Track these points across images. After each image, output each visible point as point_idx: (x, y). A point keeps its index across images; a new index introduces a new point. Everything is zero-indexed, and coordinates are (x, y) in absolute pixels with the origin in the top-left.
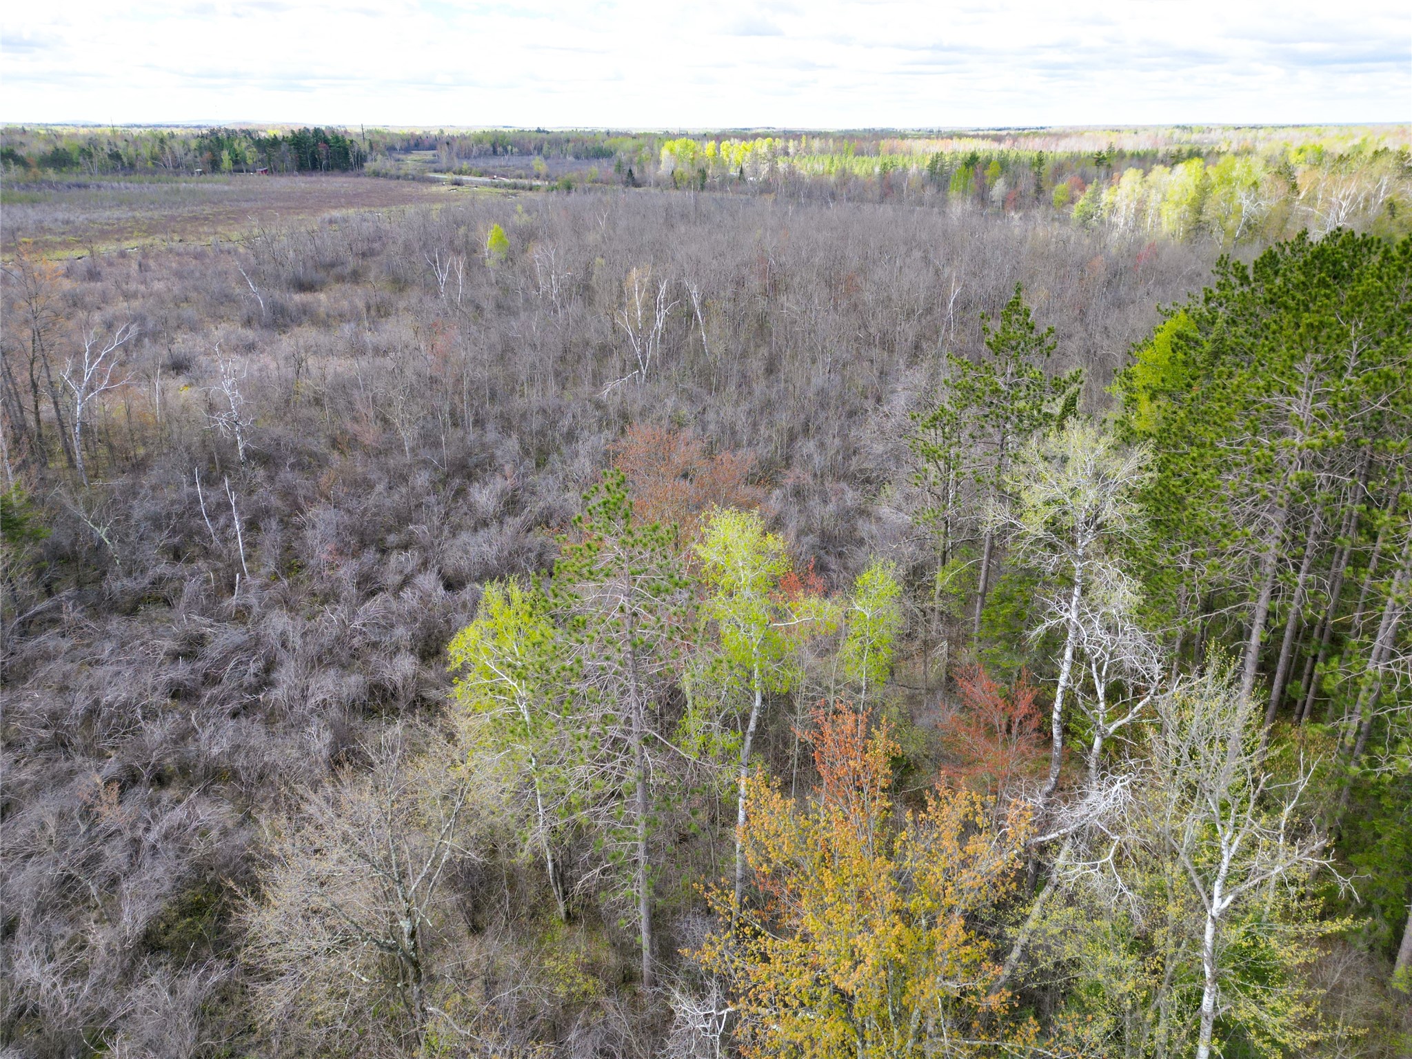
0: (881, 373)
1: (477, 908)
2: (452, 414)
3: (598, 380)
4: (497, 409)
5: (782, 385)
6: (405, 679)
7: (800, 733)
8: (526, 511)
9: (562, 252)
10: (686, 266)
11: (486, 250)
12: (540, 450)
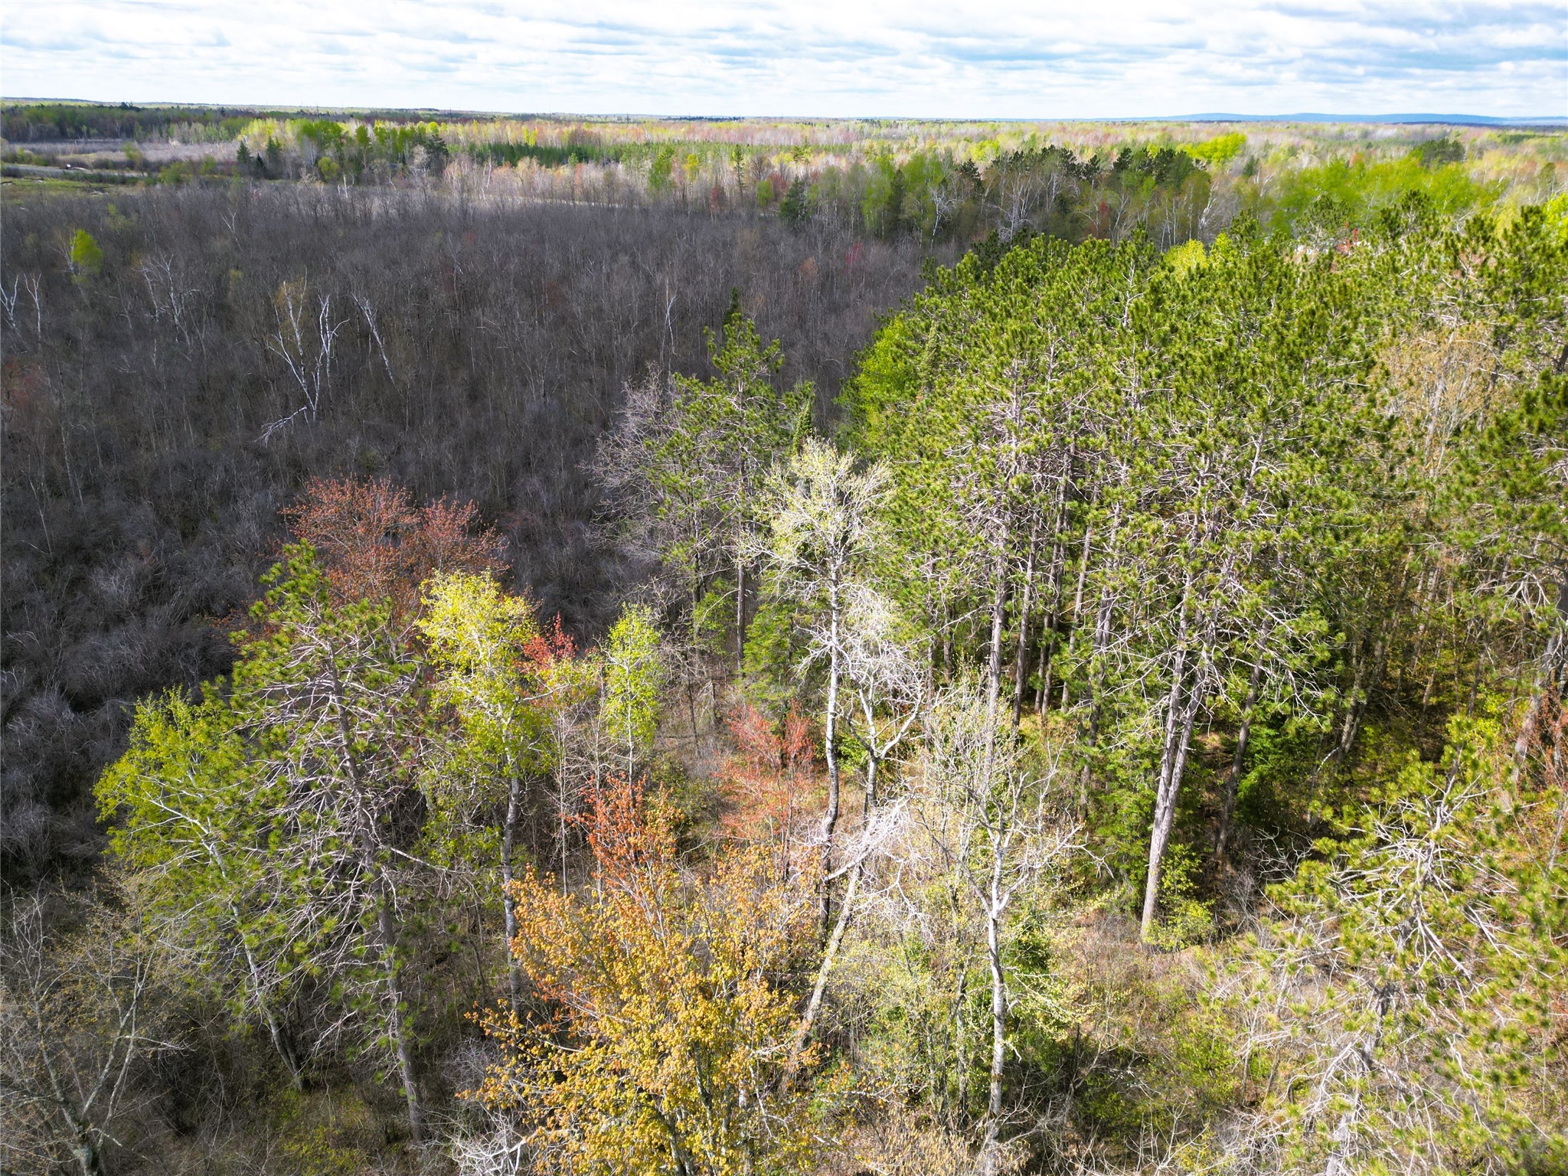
0: (603, 394)
1: (181, 1104)
2: (51, 482)
3: (253, 423)
4: (115, 468)
5: (491, 413)
6: (32, 836)
7: (564, 812)
8: (176, 597)
9: (182, 264)
10: (351, 277)
11: (70, 263)
12: (185, 517)
